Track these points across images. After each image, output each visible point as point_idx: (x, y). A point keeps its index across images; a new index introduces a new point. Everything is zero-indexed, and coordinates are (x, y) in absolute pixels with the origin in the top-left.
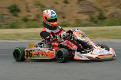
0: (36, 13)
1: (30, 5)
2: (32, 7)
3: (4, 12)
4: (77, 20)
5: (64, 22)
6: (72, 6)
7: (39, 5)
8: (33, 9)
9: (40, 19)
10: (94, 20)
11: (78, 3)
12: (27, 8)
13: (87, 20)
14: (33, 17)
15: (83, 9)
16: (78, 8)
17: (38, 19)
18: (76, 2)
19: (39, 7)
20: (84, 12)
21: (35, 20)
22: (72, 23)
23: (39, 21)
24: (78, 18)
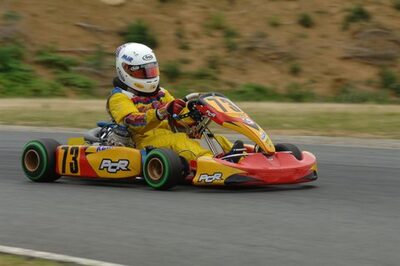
0: (208, 53)
1: (190, 27)
2: (196, 35)
3: (105, 46)
4: (338, 80)
5: (296, 86)
6: (324, 36)
7: (218, 28)
8: (197, 41)
9: (219, 73)
10: (394, 85)
11: (345, 28)
12: (180, 35)
13: (369, 83)
14: (197, 64)
15: (361, 46)
16: (342, 44)
17: (211, 72)
18: (337, 23)
19: (218, 33)
20: (361, 57)
21: (201, 76)
22: (320, 89)
23: (215, 79)
24: (343, 76)
